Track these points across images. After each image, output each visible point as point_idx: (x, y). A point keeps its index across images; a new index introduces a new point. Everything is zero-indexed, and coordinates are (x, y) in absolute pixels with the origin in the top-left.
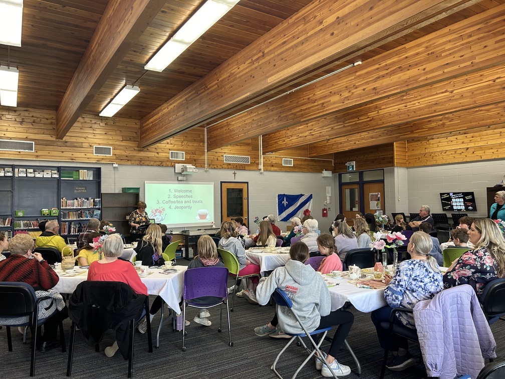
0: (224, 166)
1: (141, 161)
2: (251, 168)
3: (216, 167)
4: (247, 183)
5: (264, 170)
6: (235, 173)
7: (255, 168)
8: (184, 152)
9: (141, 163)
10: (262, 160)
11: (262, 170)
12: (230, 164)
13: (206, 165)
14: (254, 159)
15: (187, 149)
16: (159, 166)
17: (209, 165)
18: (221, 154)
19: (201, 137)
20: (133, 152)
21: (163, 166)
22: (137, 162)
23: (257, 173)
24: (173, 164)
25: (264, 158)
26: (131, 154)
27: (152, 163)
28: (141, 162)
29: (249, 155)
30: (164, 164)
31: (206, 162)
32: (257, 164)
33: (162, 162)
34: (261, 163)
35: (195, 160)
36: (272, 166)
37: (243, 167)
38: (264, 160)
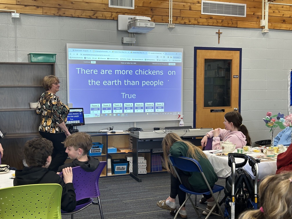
1: (59, 9)
2: (247, 24)
3: (186, 21)
4: (240, 50)
5: (270, 29)
6: (219, 34)
7: (254, 24)
9: (61, 13)
10: (266, 11)
11: (267, 28)
12: (211, 18)
13: (171, 19)
14: (254, 9)
16: (90, 18)
17: (176, 18)
18: (195, 1)
21: (97, 18)
22: (54, 11)
23: (258, 33)
24: (114, 15)
27: (78, 13)
29: (245, 1)
30: (99, 14)
31: (171, 12)
32: (258, 18)
33: (95, 11)
34: (265, 16)
35: (152, 9)
36: (284, 21)
37: (234, 22)
38: (270, 11)
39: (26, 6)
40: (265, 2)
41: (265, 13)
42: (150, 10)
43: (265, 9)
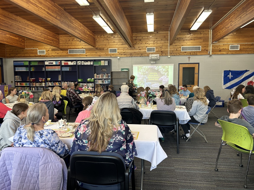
0: (180, 54)
2: (202, 53)
3: (175, 55)
4: (199, 63)
5: (212, 54)
6: (189, 58)
7: (204, 53)
8: (155, 48)
12: (185, 52)
13: (169, 54)
14: (205, 48)
15: (157, 45)
16: (140, 56)
18: (179, 47)
19: (166, 37)
20: (128, 50)
21: (143, 56)
22: (129, 55)
23: (207, 57)
24: (148, 55)
25: (213, 46)
26: (126, 51)
27: (137, 55)
28: (131, 55)
29: (200, 45)
31: (169, 52)
32: (207, 51)
33: (142, 54)
34: (210, 49)
35: (162, 52)
36: (220, 51)
37: (195, 53)
38: (213, 47)
39: (121, 55)
40: (210, 45)
41: (210, 48)
42: (161, 52)
43: (210, 47)
